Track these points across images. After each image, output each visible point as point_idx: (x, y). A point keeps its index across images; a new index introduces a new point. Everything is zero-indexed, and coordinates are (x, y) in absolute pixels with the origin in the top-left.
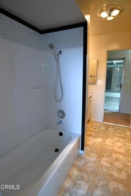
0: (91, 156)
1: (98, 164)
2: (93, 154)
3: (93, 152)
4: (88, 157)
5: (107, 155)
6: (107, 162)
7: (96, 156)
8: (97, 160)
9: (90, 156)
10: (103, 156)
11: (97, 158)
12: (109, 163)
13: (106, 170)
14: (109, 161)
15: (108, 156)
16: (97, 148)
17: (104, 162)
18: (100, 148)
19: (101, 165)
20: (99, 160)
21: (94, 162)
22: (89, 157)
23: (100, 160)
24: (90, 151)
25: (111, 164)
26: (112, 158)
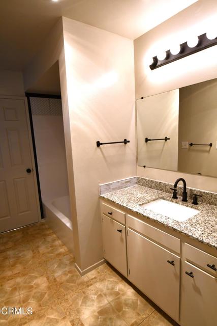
0: (65, 274)
1: (47, 273)
2: (64, 278)
3: (67, 281)
4: (67, 269)
5: (46, 296)
6: (38, 285)
7: (58, 280)
8: (53, 276)
9: (67, 273)
10: (49, 288)
11: (55, 279)
12: (35, 286)
13: (33, 275)
14: (36, 288)
15: (42, 295)
16: (70, 293)
17: (41, 282)
18: (66, 297)
19: (42, 275)
20: (51, 278)
21: (54, 272)
22: (66, 271)
23: (48, 279)
24: (75, 278)
25: (31, 287)
26: (33, 297)
